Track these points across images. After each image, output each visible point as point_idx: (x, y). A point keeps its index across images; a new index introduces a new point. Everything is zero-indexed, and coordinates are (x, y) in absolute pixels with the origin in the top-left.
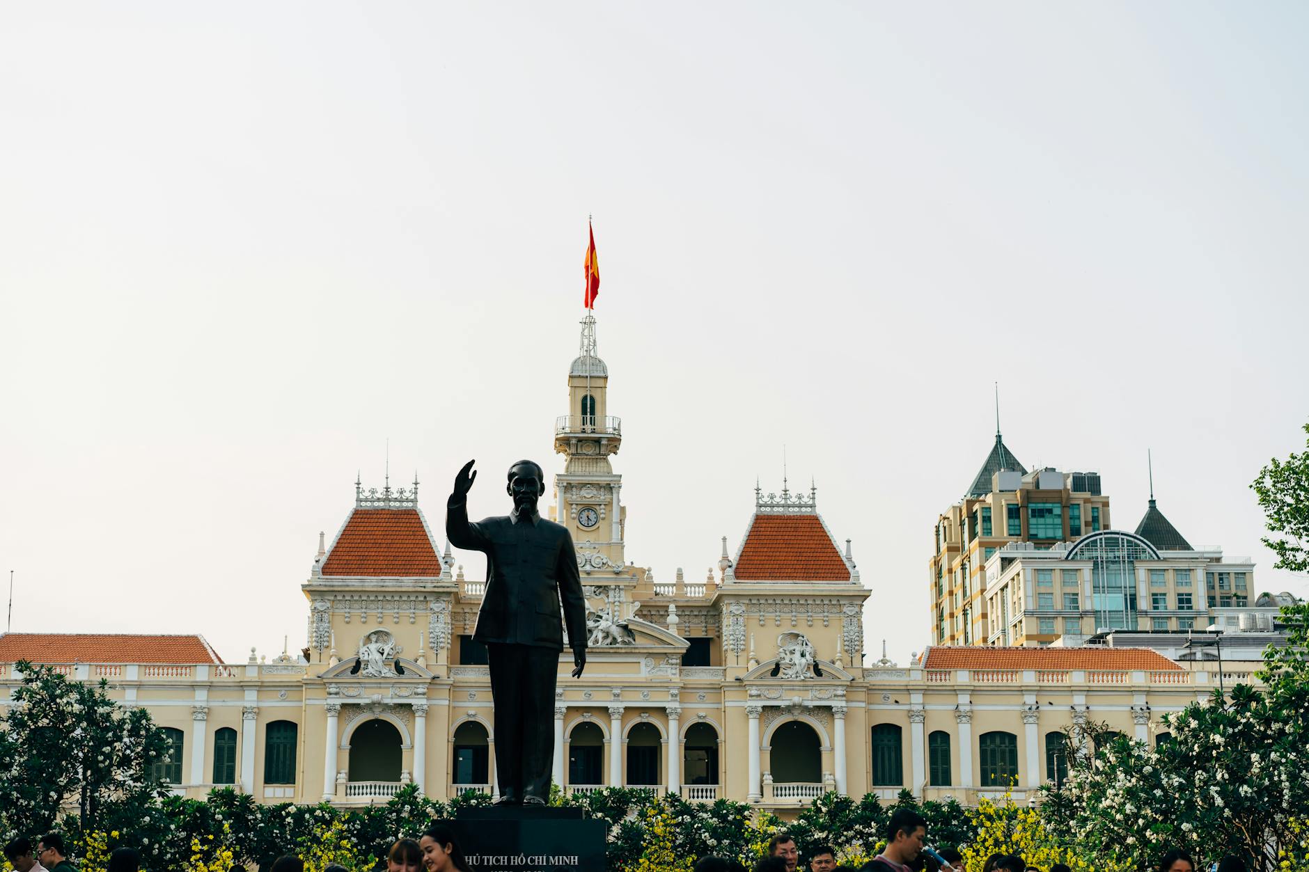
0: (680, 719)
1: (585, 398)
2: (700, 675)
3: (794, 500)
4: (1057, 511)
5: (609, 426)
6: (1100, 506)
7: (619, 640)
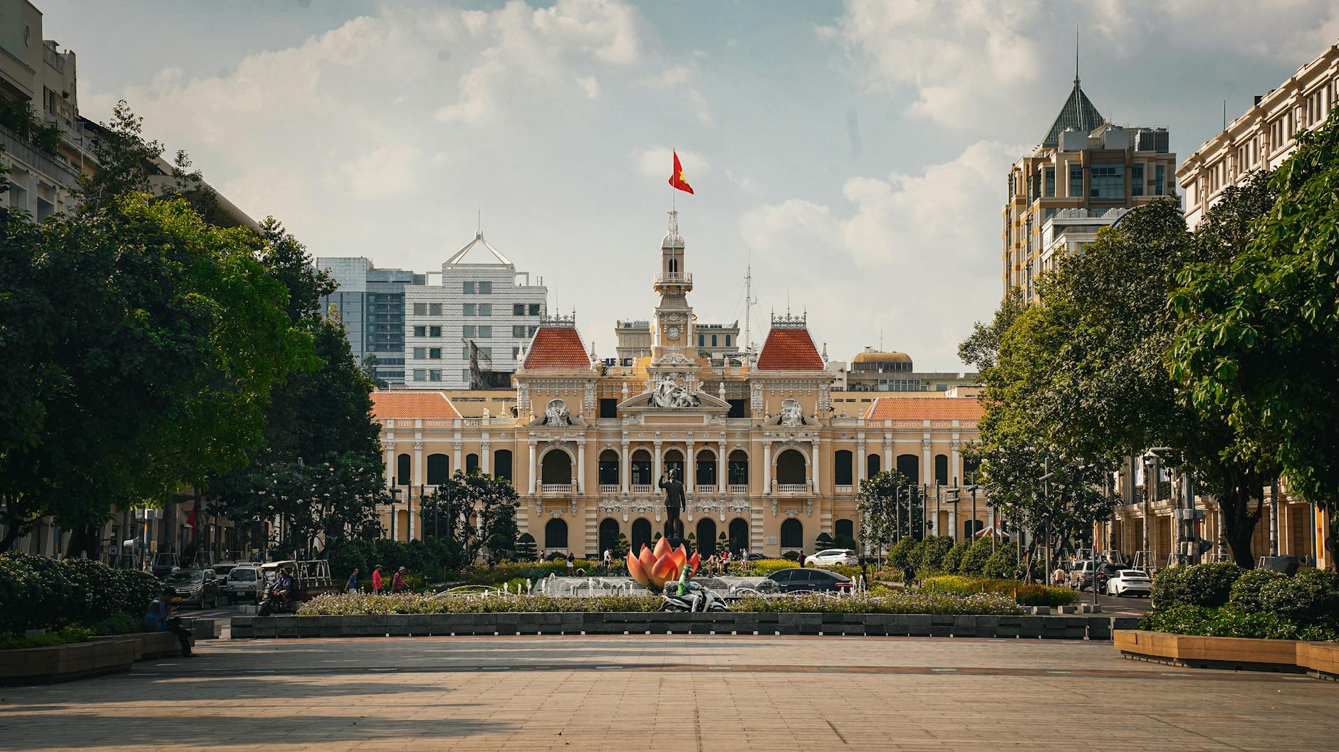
0: (727, 448)
1: (671, 261)
2: (739, 423)
3: (794, 320)
4: (1120, 171)
5: (686, 278)
6: (1165, 164)
7: (692, 404)
